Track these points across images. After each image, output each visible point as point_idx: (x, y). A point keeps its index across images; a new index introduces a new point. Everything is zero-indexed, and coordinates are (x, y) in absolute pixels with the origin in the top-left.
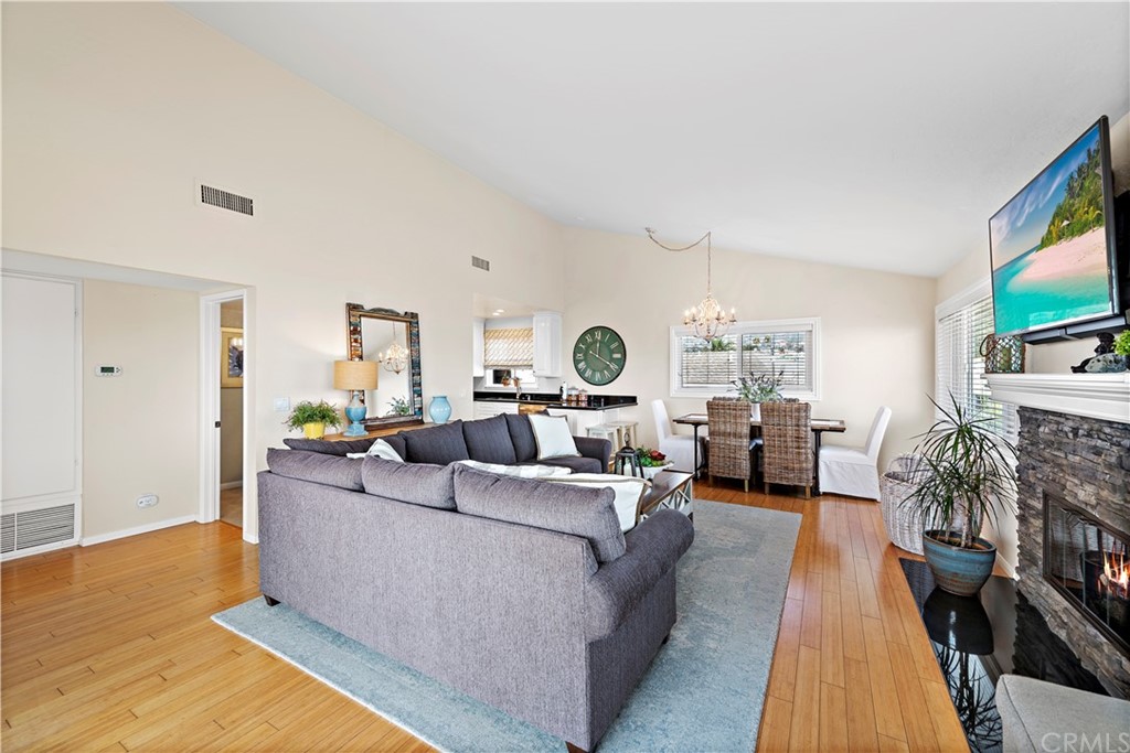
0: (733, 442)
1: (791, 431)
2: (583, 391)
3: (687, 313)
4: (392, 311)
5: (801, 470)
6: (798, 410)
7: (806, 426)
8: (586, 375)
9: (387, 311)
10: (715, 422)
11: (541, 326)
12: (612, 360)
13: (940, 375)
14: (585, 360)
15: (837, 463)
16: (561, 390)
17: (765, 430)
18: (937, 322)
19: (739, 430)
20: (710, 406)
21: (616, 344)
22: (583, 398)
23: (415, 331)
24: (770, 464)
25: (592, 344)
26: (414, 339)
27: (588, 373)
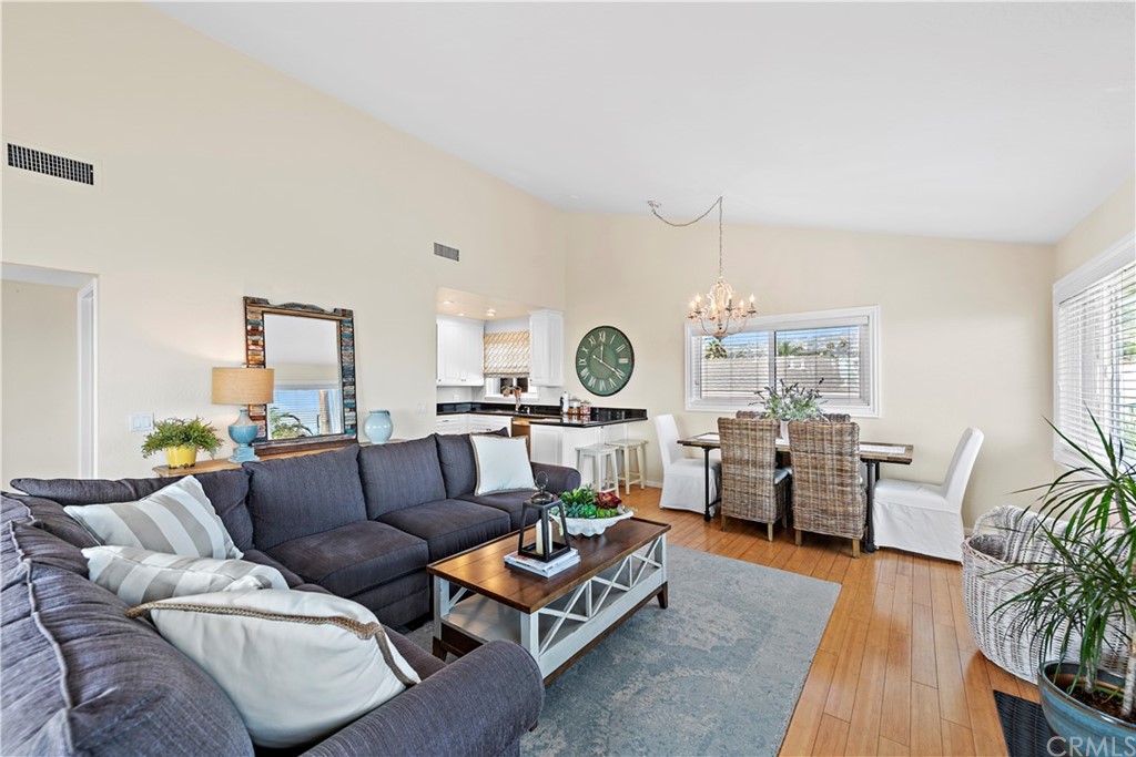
0: (752, 472)
1: (830, 461)
2: (585, 402)
3: (693, 305)
4: (313, 308)
5: (846, 516)
6: (841, 433)
7: (852, 455)
8: (590, 384)
9: (305, 307)
10: (728, 445)
11: (538, 326)
12: (618, 366)
13: (1062, 383)
14: (588, 366)
15: (900, 506)
16: (562, 402)
17: (794, 460)
18: (1055, 307)
19: (760, 457)
20: (722, 423)
21: (623, 347)
22: (585, 411)
23: (347, 331)
24: (802, 505)
25: (595, 347)
26: (346, 341)
27: (592, 382)
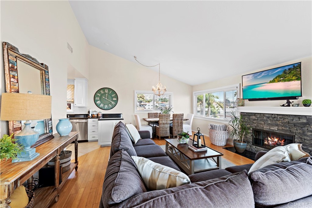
0: (166, 126)
2: (100, 112)
14: (100, 100)
16: (89, 112)
21: (115, 95)
22: (100, 115)
24: (175, 131)
25: (103, 94)
27: (101, 105)
